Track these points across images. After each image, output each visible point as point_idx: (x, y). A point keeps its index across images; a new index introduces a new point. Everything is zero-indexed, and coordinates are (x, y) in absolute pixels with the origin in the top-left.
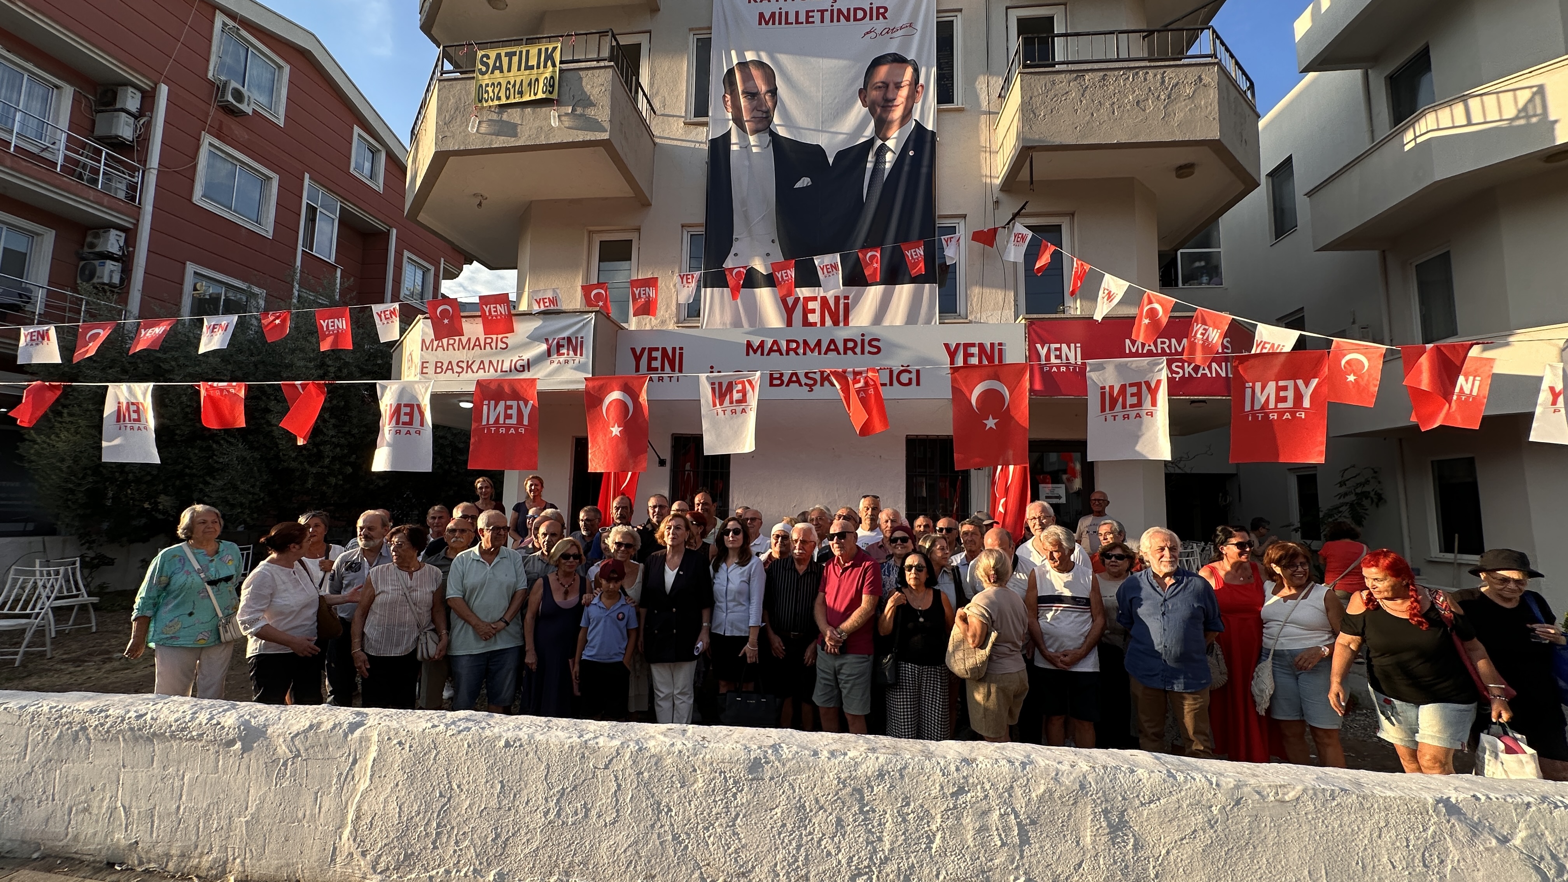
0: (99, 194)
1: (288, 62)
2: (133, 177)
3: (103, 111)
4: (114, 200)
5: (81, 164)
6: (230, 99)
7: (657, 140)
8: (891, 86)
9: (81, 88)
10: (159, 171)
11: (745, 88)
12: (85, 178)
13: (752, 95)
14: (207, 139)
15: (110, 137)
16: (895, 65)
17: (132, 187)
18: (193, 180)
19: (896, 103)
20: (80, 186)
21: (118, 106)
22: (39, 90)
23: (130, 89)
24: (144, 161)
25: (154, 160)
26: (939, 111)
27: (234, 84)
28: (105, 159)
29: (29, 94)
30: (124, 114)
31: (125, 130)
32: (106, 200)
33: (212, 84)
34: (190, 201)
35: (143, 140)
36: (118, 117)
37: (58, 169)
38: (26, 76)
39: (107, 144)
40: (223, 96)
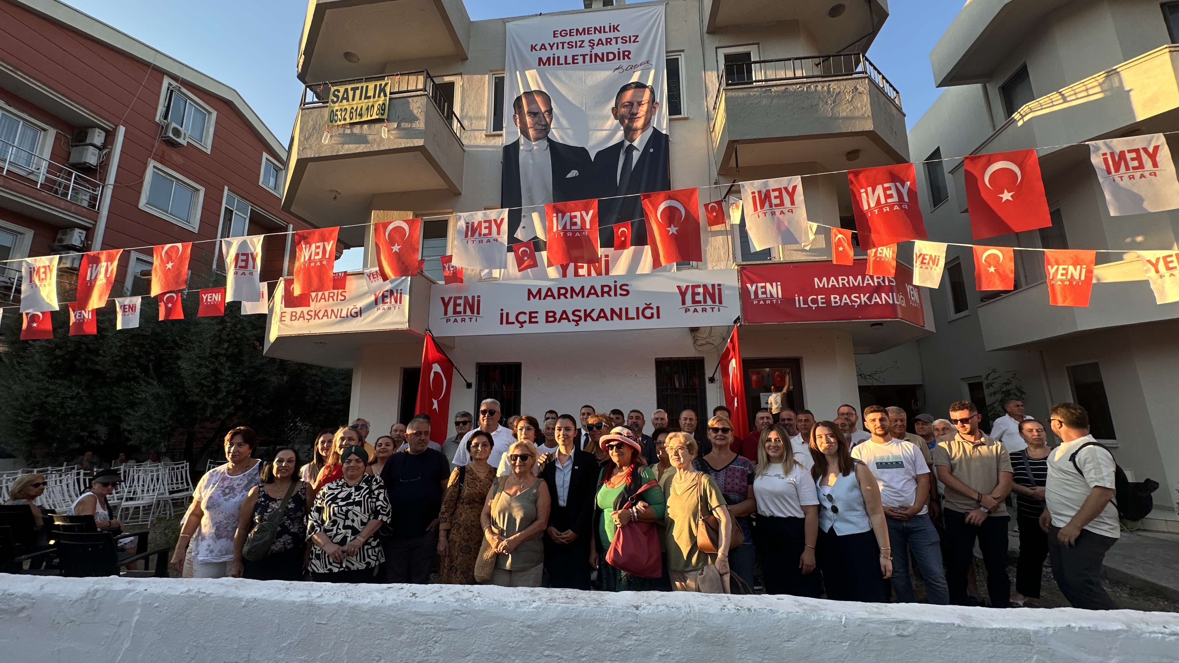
0: (68, 203)
1: (216, 110)
2: (95, 191)
3: (77, 146)
4: (80, 208)
5: (58, 183)
6: (171, 135)
7: (465, 149)
8: (635, 104)
9: (62, 131)
10: (114, 186)
11: (529, 109)
12: (60, 192)
13: (534, 114)
14: (152, 163)
15: (80, 164)
16: (637, 89)
17: (94, 198)
18: (140, 193)
19: (638, 115)
20: (54, 198)
21: (88, 142)
22: (30, 133)
23: (97, 130)
24: (103, 180)
25: (111, 178)
26: (670, 120)
27: (174, 125)
28: (75, 178)
29: (23, 134)
30: (91, 148)
31: (91, 158)
32: (73, 208)
33: (158, 125)
34: (137, 207)
35: (104, 165)
36: (87, 149)
37: (39, 186)
38: (21, 123)
39: (77, 168)
40: (166, 132)
